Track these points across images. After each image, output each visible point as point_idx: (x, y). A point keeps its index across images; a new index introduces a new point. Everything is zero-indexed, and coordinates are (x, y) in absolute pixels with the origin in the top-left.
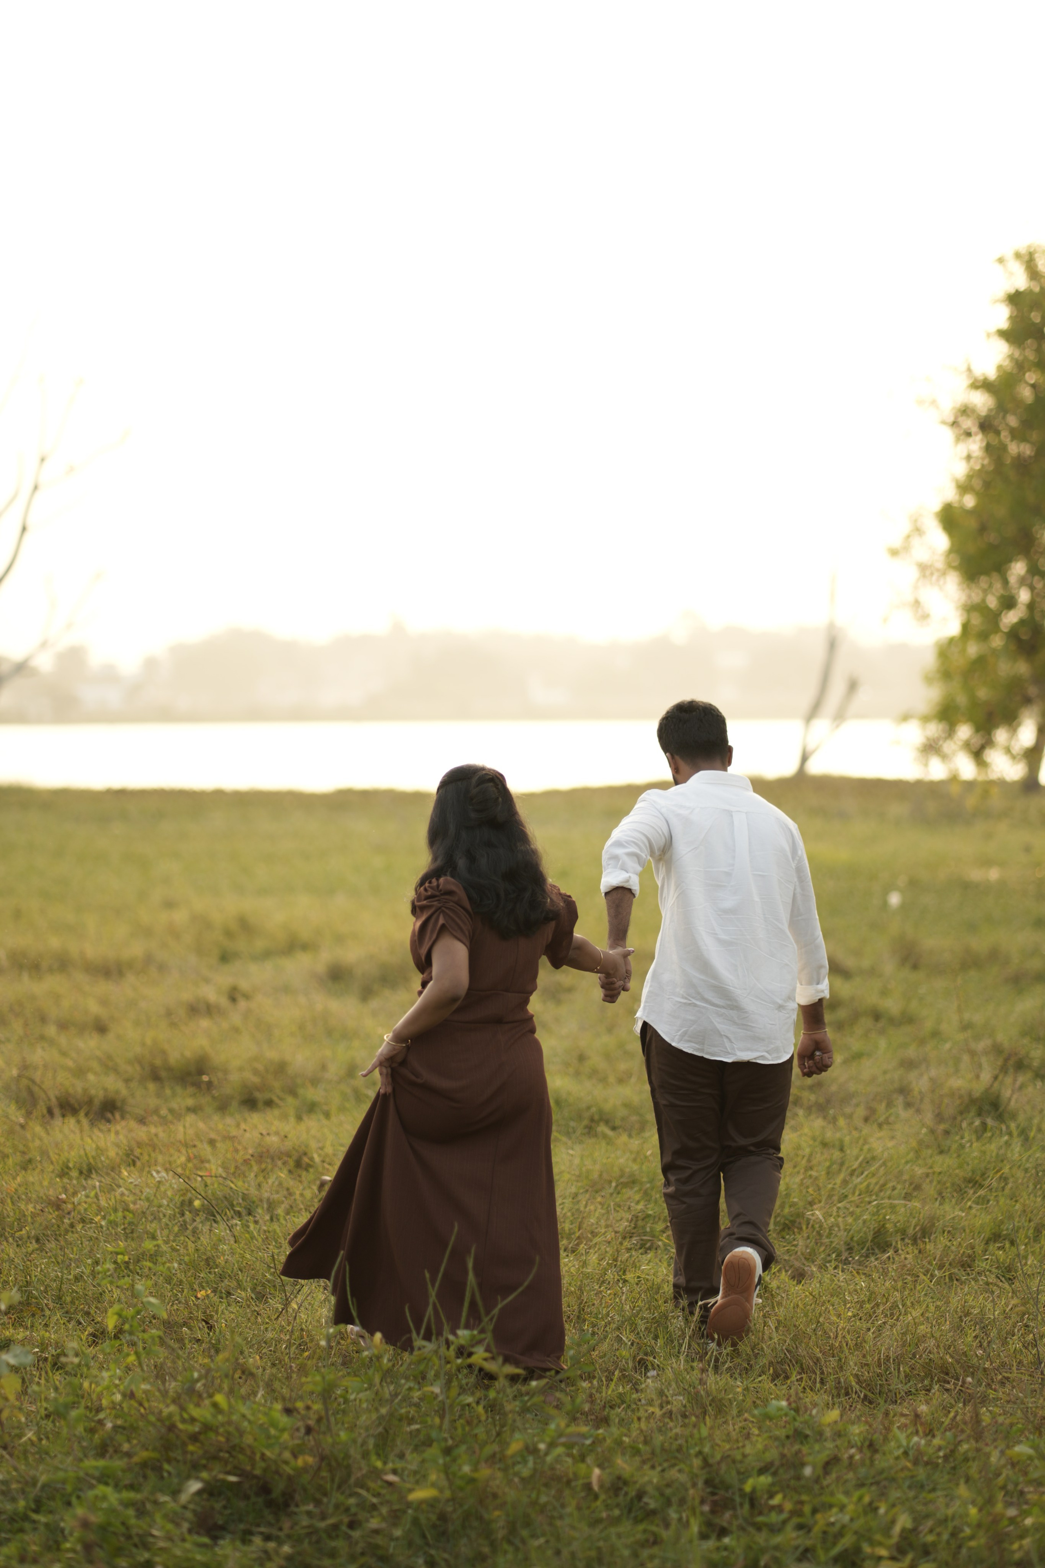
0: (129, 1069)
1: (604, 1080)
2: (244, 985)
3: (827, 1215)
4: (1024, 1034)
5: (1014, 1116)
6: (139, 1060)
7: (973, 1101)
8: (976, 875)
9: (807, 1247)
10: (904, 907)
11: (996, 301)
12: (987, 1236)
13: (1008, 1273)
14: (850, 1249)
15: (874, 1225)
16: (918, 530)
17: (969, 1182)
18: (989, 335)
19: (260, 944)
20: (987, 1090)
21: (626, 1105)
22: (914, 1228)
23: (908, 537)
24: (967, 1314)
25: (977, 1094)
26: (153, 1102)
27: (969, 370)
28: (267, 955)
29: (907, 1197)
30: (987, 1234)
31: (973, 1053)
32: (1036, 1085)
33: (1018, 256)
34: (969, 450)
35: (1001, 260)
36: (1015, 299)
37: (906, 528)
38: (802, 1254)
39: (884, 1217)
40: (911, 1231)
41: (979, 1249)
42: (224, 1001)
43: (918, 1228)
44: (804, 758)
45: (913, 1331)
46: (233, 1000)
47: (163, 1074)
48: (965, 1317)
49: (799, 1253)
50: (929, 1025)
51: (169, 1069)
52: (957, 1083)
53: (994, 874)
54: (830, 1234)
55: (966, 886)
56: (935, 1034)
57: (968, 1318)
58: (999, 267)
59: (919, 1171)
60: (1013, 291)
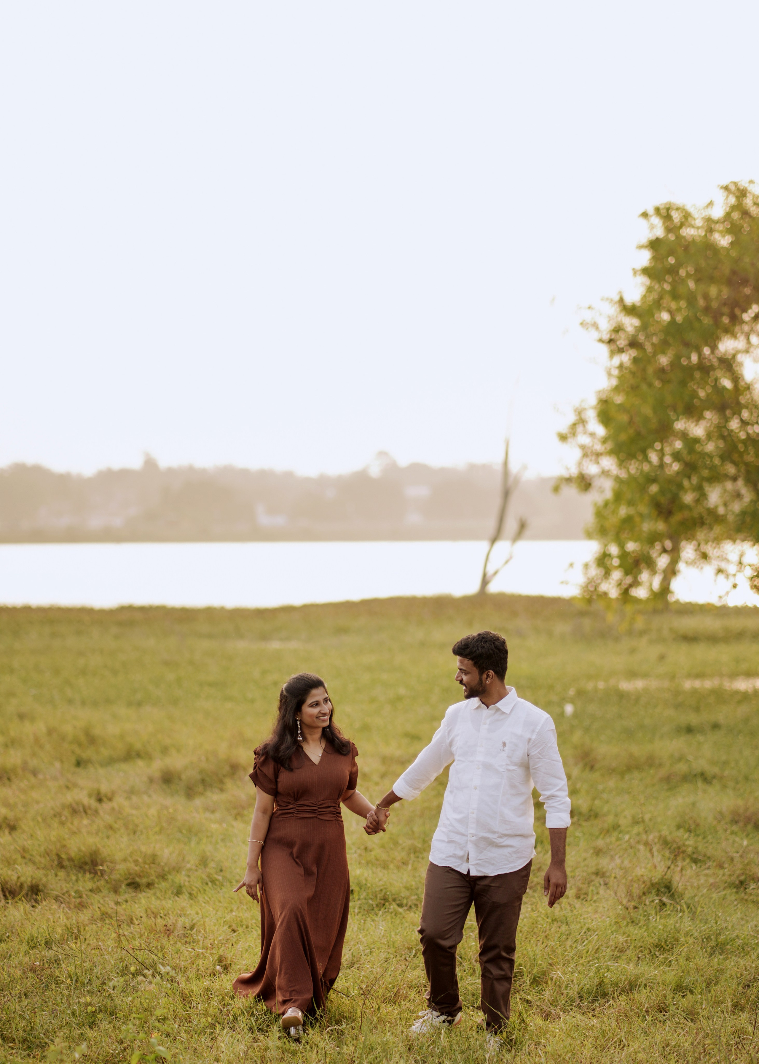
0: (43, 860)
1: (385, 866)
2: (104, 788)
3: (564, 973)
4: (679, 827)
5: (681, 896)
6: (47, 853)
7: (653, 885)
8: (625, 686)
9: (551, 996)
10: (575, 715)
11: (641, 247)
12: (673, 987)
13: (692, 1015)
14: (581, 997)
15: (596, 981)
16: (582, 421)
17: (656, 946)
18: (635, 272)
19: (105, 752)
20: (662, 878)
21: (407, 888)
22: (624, 983)
23: (574, 425)
24: (668, 1045)
25: (655, 880)
26: (65, 886)
27: (621, 300)
28: (110, 762)
29: (616, 959)
30: (673, 985)
31: (646, 844)
32: (692, 867)
33: (657, 210)
34: (621, 360)
35: (645, 215)
36: (654, 245)
37: (572, 418)
38: (549, 1001)
39: (603, 975)
40: (621, 985)
41: (669, 997)
42: (93, 803)
43: (626, 983)
44: (485, 582)
45: (634, 1058)
46: (100, 800)
47: (66, 863)
48: (667, 1047)
49: (547, 1001)
50: (610, 819)
51: (71, 859)
52: (640, 871)
53: (639, 684)
54: (566, 987)
55: (622, 696)
56: (616, 827)
57: (669, 1048)
58: (643, 221)
59: (621, 939)
60: (654, 238)
